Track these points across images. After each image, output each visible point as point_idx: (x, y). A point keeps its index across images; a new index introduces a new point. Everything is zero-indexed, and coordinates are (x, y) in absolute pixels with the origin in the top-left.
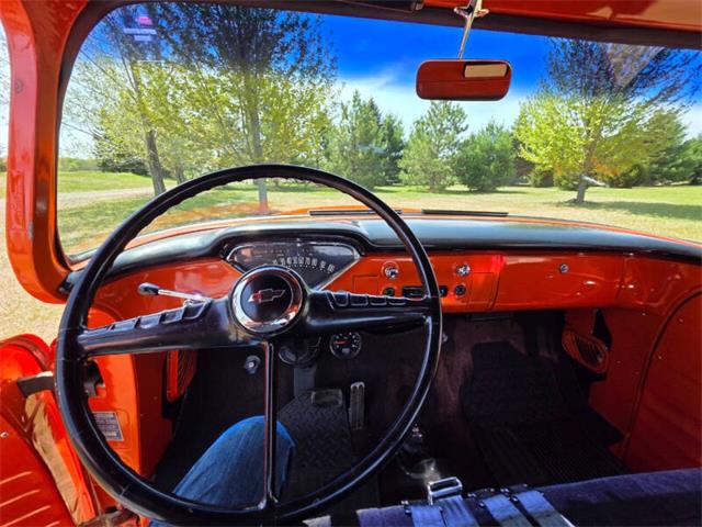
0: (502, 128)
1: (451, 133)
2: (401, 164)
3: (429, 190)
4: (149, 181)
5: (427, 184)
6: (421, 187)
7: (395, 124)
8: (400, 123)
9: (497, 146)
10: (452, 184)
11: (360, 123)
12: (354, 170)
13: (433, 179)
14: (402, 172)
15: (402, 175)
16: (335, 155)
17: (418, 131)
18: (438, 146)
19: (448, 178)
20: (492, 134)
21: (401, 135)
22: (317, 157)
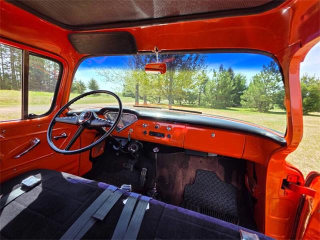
0: (313, 78)
1: (274, 81)
2: (242, 97)
3: (258, 111)
4: (134, 100)
5: (257, 108)
6: (254, 109)
7: (242, 78)
8: (245, 77)
9: (309, 89)
10: (272, 108)
11: (222, 78)
12: (216, 99)
13: (261, 105)
14: (242, 100)
15: (242, 102)
16: (208, 92)
17: (254, 81)
18: (266, 88)
19: (271, 105)
20: (306, 82)
21: (245, 83)
22: (200, 93)
